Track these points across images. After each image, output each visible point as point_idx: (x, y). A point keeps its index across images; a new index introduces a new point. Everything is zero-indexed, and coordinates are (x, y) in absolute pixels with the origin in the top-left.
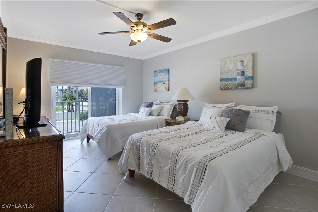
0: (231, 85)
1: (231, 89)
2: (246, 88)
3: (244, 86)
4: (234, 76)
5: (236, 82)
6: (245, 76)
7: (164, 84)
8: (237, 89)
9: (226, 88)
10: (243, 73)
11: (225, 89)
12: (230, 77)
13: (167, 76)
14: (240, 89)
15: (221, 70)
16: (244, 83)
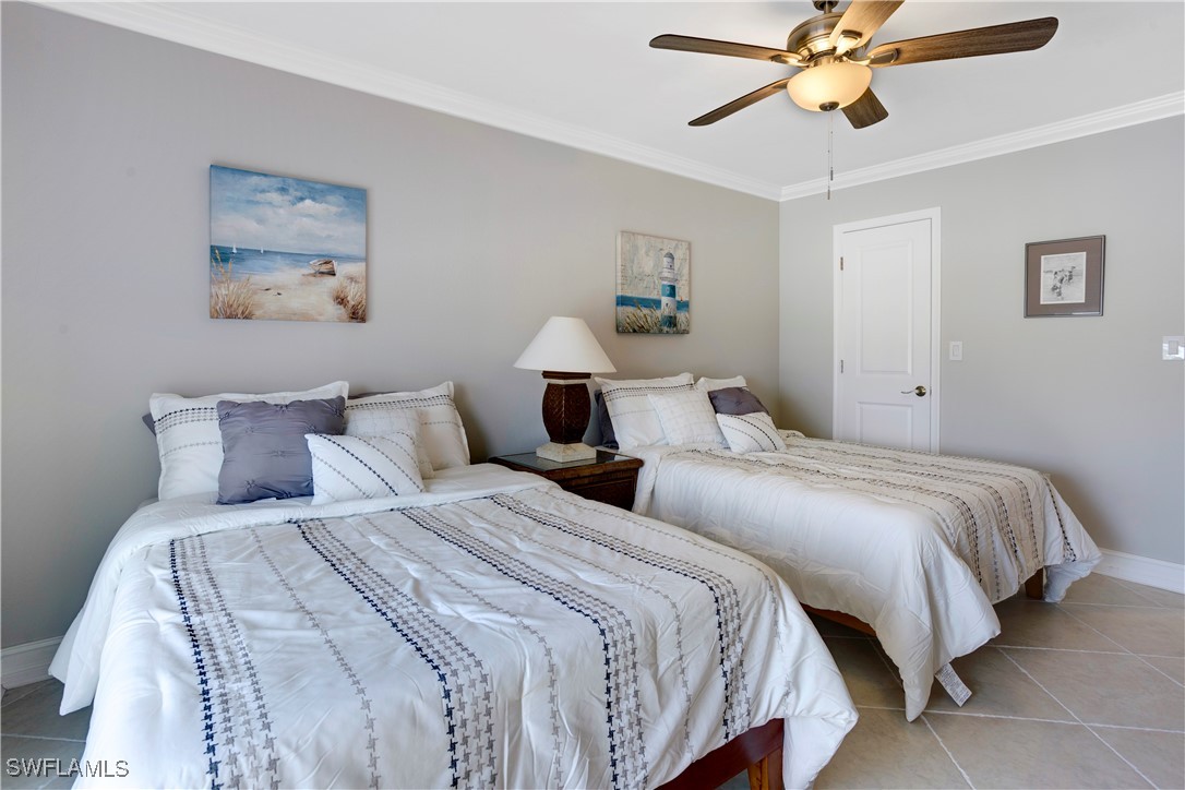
0: (649, 320)
1: (648, 331)
2: (678, 333)
3: (675, 325)
4: (654, 296)
5: (658, 313)
6: (678, 298)
7: (331, 278)
8: (661, 331)
9: (636, 328)
10: (672, 291)
11: (635, 331)
12: (647, 296)
13: (361, 229)
14: (667, 332)
15: (624, 270)
16: (675, 317)
